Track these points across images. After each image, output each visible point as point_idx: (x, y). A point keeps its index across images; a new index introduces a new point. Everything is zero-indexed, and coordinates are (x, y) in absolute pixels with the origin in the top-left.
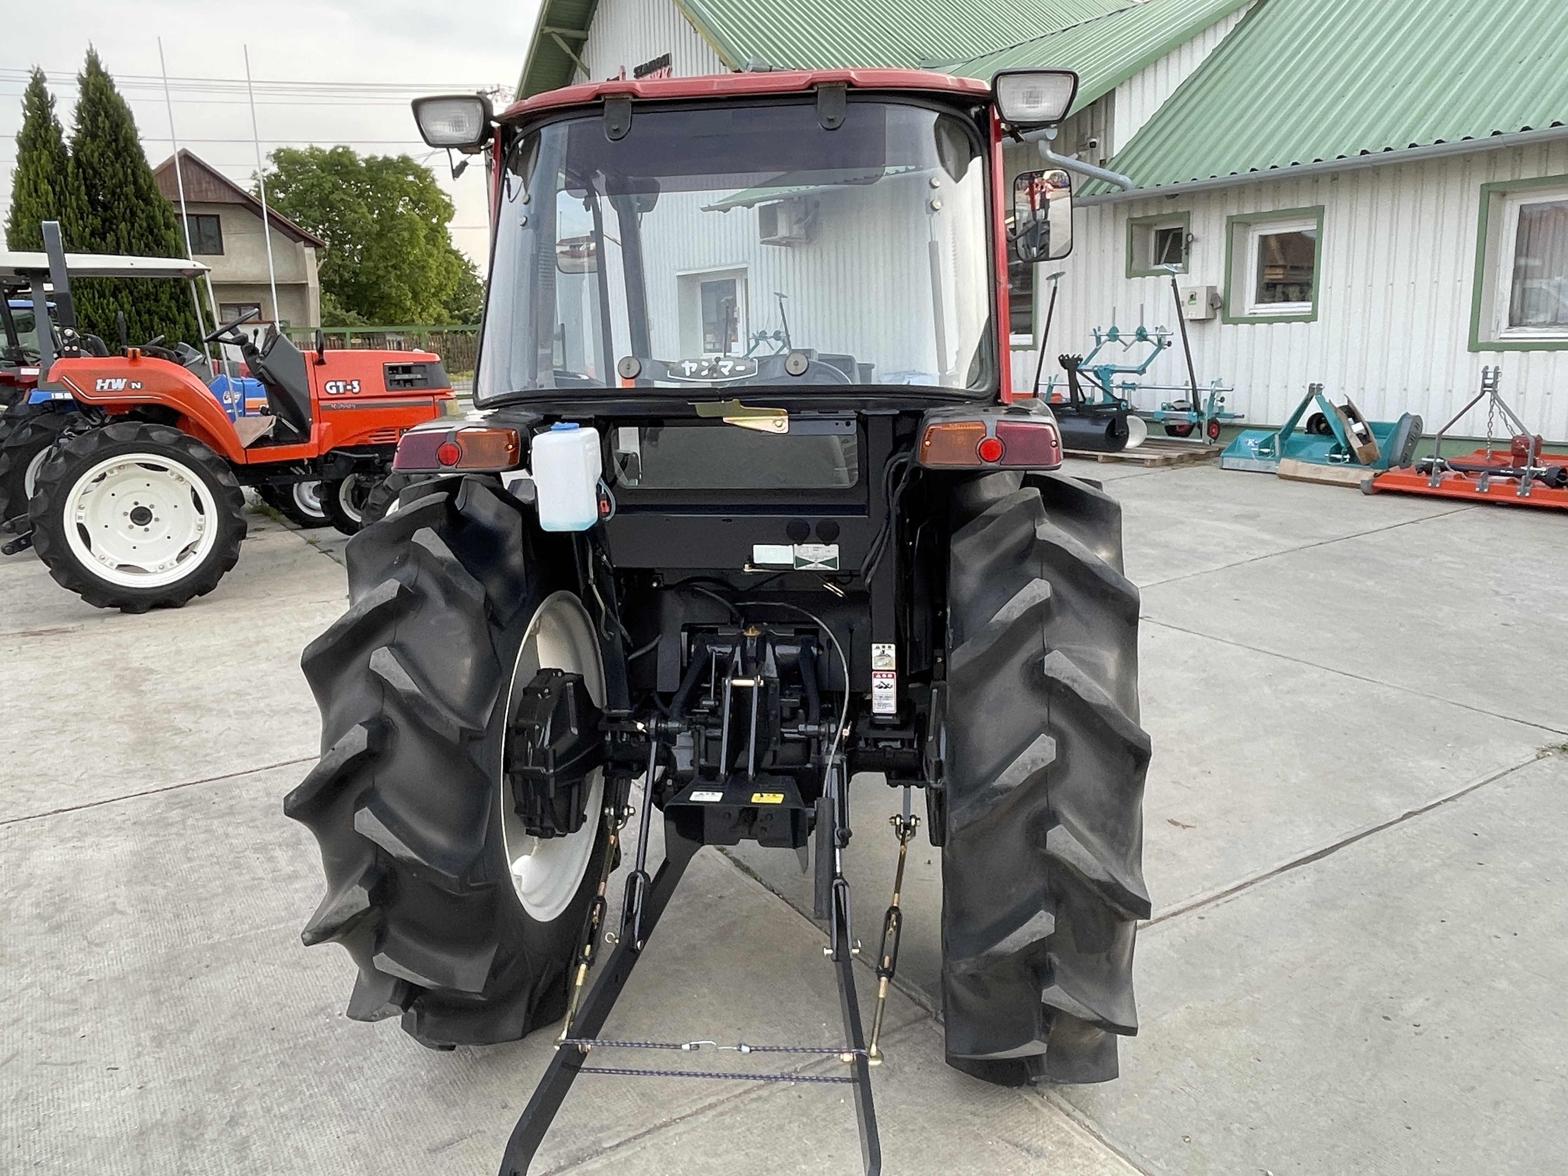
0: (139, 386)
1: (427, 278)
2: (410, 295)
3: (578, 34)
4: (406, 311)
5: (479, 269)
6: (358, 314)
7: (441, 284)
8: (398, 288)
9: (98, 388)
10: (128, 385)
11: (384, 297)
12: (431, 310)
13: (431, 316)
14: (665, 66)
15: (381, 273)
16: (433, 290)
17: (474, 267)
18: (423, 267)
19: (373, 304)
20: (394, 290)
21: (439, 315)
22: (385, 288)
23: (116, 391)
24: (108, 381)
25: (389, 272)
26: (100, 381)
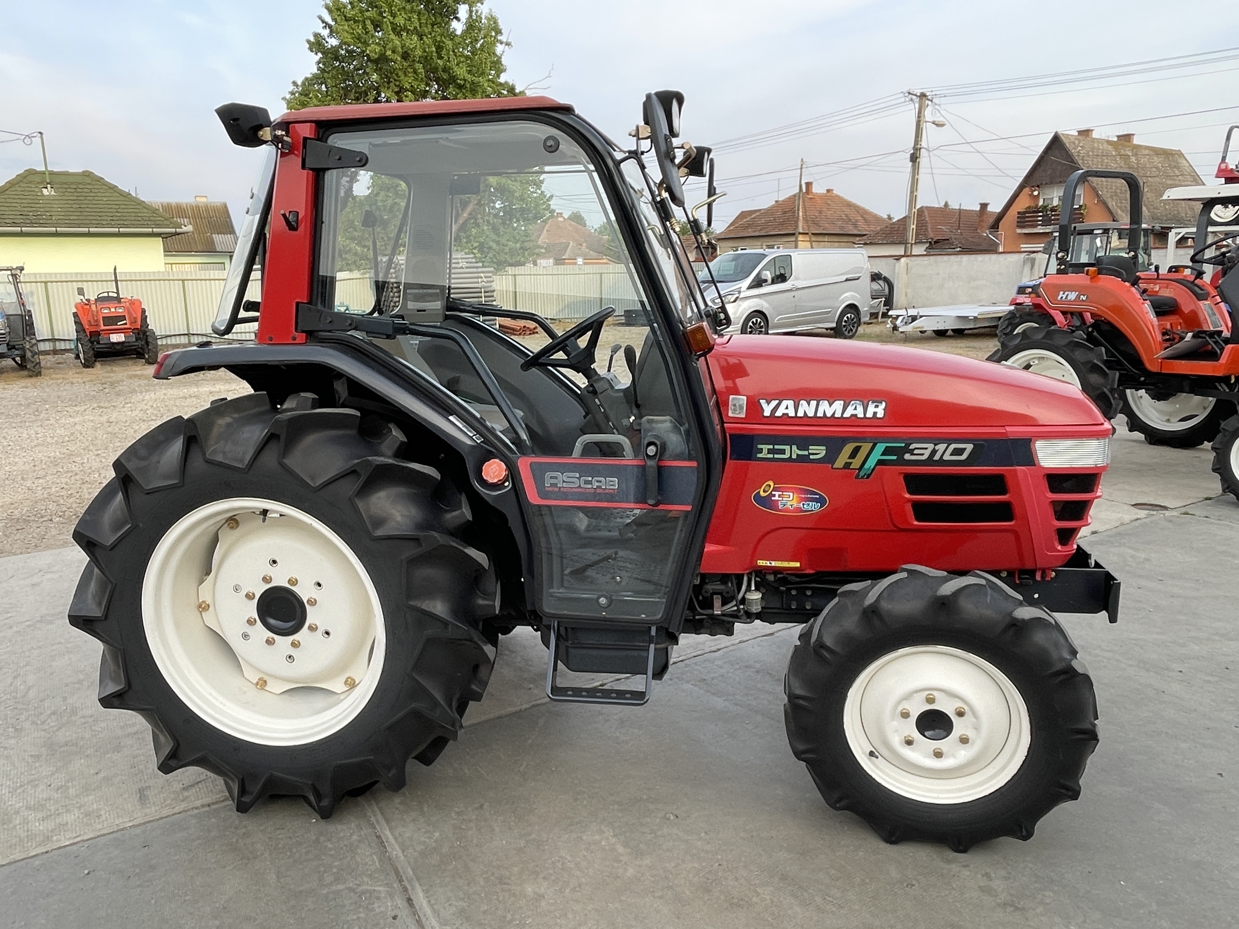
9: (1059, 298)
23: (1069, 301)
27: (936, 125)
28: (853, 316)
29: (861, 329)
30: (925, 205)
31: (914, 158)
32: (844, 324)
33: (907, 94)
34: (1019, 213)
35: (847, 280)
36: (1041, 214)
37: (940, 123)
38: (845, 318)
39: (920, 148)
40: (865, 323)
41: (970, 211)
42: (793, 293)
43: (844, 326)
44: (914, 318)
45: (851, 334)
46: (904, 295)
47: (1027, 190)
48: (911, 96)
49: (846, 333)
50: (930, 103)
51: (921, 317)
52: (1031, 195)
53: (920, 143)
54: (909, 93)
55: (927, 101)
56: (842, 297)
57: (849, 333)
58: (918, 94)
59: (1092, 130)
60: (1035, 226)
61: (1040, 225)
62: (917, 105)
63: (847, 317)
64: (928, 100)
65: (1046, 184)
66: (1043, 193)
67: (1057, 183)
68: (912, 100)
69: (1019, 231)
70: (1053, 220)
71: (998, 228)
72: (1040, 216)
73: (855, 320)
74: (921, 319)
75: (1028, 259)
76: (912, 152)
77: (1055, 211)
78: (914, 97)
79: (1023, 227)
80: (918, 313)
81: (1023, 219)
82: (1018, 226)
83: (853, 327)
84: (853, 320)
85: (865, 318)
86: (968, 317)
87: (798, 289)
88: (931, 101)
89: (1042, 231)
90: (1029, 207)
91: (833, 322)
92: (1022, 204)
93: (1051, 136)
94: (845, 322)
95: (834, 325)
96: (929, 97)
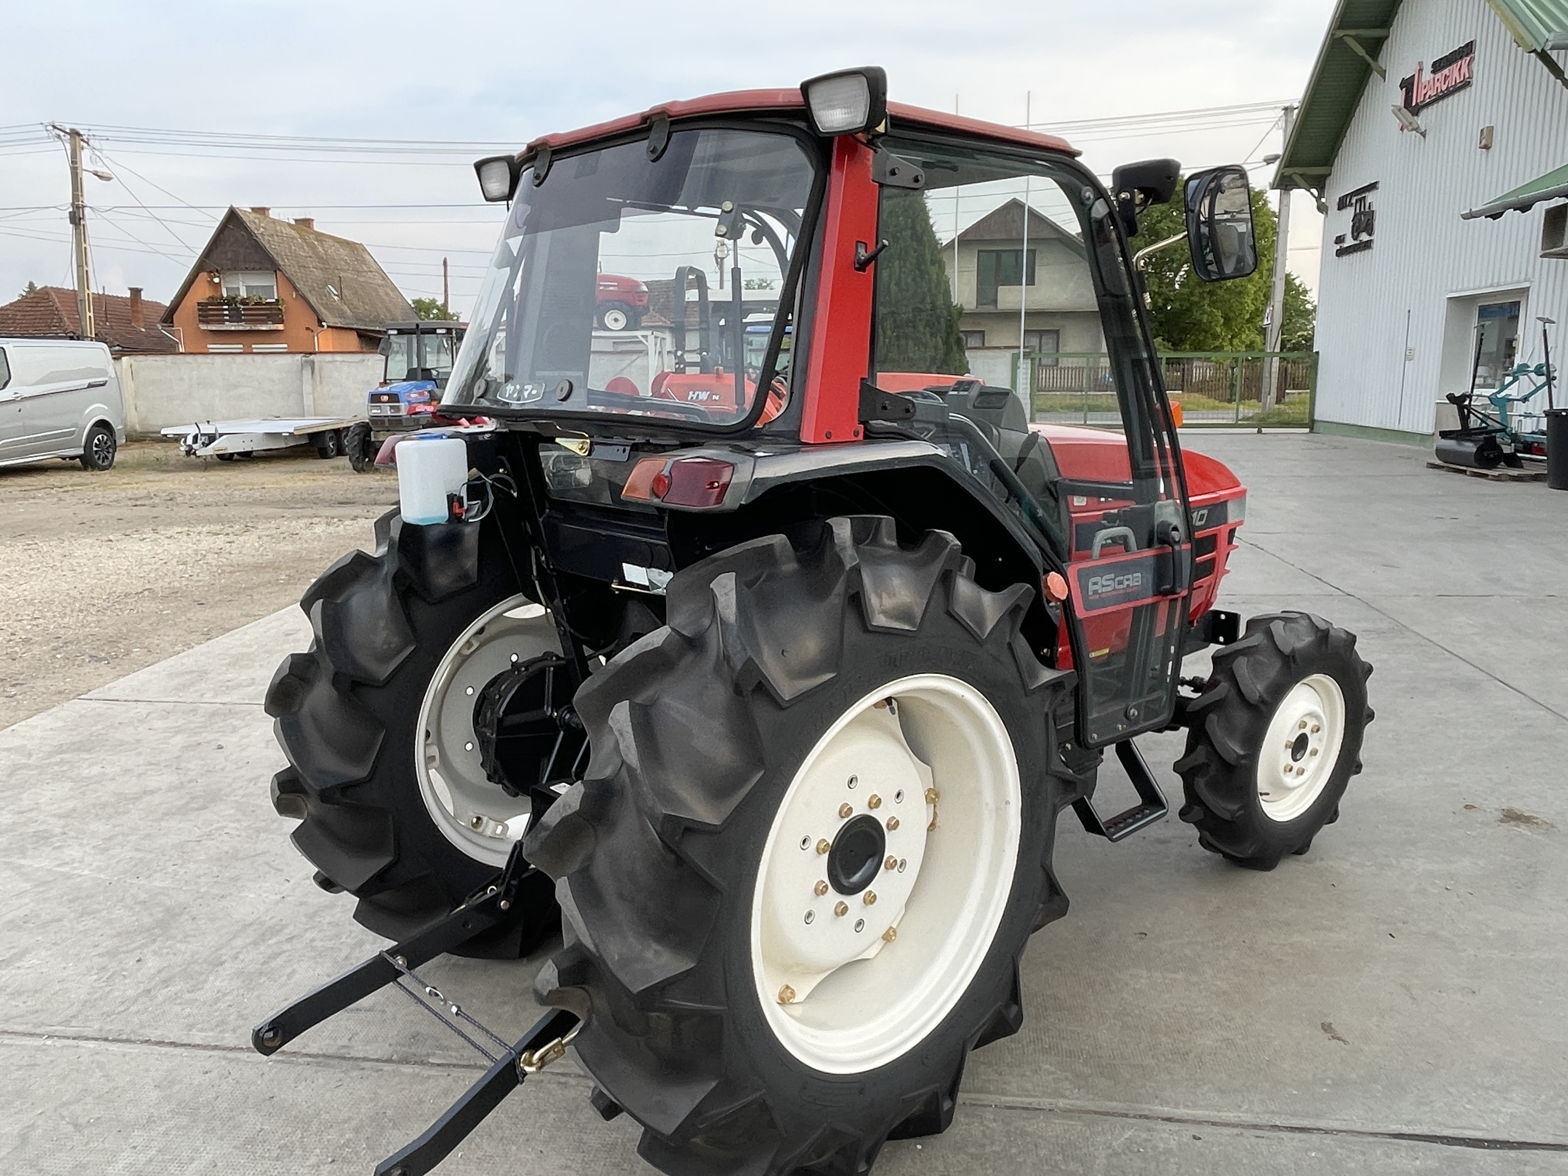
0: (717, 398)
1: (1241, 303)
2: (1222, 321)
3: (1377, 33)
4: (1216, 337)
5: (1310, 294)
6: (1163, 340)
7: (1257, 309)
8: (1211, 314)
9: (689, 398)
10: (710, 396)
11: (1197, 324)
12: (1244, 336)
13: (1243, 342)
14: (1467, 55)
15: (1196, 299)
16: (1248, 316)
17: (1305, 292)
18: (1240, 293)
19: (1184, 331)
20: (1206, 316)
21: (1252, 342)
22: (1197, 315)
23: (701, 401)
24: (697, 393)
25: (1204, 298)
26: (691, 393)
27: (98, 176)
28: (105, 437)
29: (119, 456)
30: (49, 286)
31: (76, 219)
32: (95, 449)
33: (50, 128)
34: (199, 304)
35: (90, 386)
36: (226, 307)
37: (105, 175)
38: (96, 441)
39: (83, 207)
40: (121, 446)
41: (113, 297)
42: (17, 406)
43: (96, 452)
44: (212, 438)
45: (106, 463)
46: (133, 408)
47: (203, 276)
48: (56, 130)
49: (100, 462)
50: (85, 145)
51: (221, 435)
52: (211, 282)
53: (81, 199)
54: (54, 127)
55: (82, 143)
56: (87, 411)
57: (103, 461)
58: (68, 131)
59: (268, 209)
60: (223, 322)
61: (227, 321)
62: (68, 146)
63: (98, 439)
64: (83, 140)
65: (229, 269)
66: (225, 282)
67: (242, 270)
68: (59, 136)
69: (203, 327)
70: (243, 315)
71: (172, 322)
72: (226, 310)
73: (109, 443)
74: (222, 438)
75: (306, 362)
76: (71, 210)
77: (248, 304)
78: (62, 134)
79: (207, 322)
80: (216, 430)
81: (207, 311)
82: (200, 321)
83: (108, 452)
84: (106, 443)
85: (121, 441)
86: (281, 433)
87: (24, 399)
88: (87, 143)
89: (233, 328)
90: (212, 298)
91: (80, 447)
92: (201, 292)
93: (226, 210)
94: (96, 446)
95: (81, 451)
96: (85, 138)
